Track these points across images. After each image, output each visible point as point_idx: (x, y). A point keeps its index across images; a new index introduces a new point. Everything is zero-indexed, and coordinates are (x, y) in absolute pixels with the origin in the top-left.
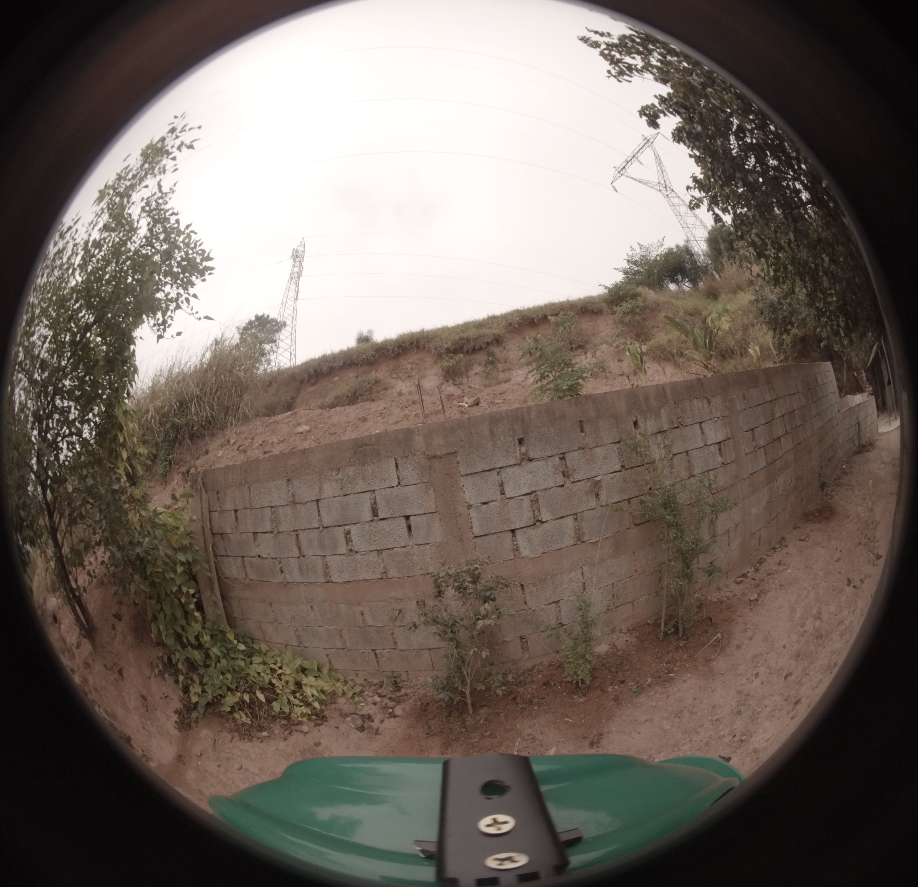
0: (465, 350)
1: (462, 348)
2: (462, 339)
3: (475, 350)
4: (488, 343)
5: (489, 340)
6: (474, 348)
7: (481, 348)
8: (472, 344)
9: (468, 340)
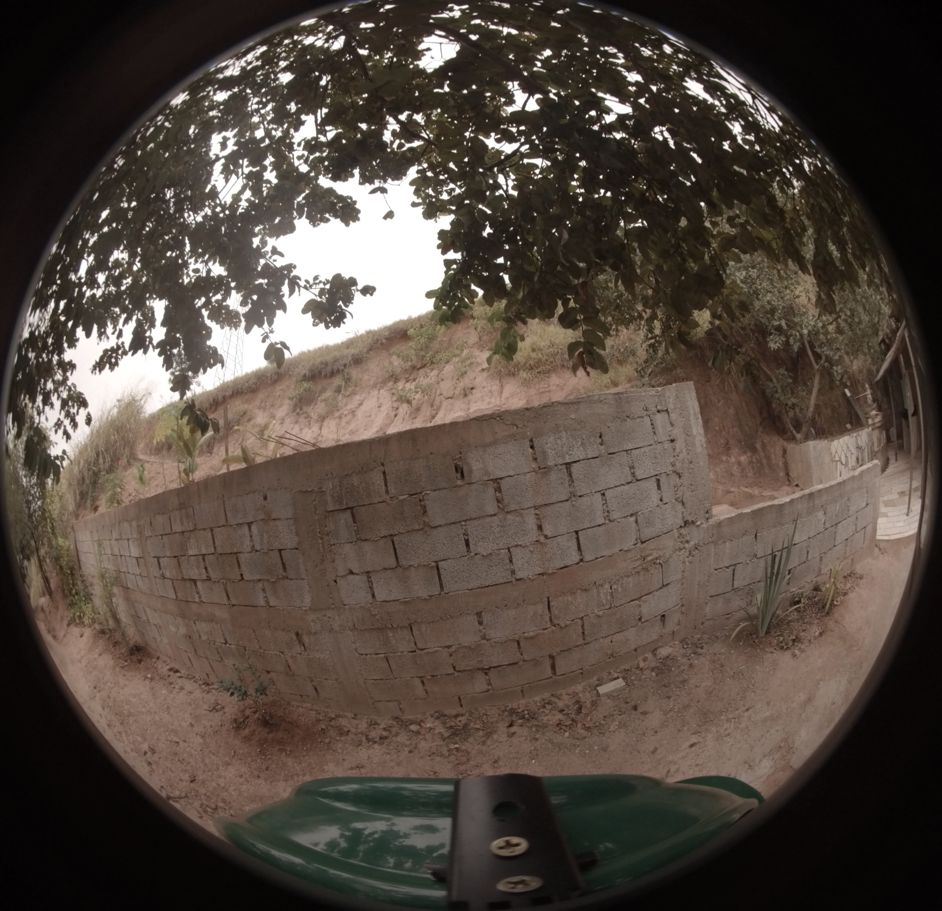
0: (323, 374)
1: (320, 373)
2: (322, 363)
3: (333, 374)
4: (345, 365)
5: (347, 362)
6: (333, 371)
7: (338, 371)
8: (329, 369)
9: (326, 364)
